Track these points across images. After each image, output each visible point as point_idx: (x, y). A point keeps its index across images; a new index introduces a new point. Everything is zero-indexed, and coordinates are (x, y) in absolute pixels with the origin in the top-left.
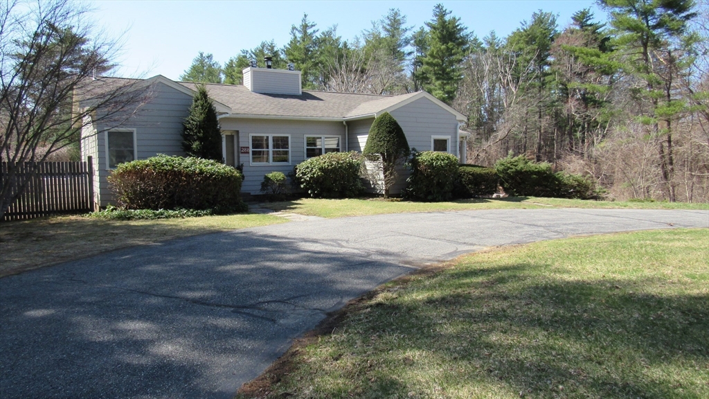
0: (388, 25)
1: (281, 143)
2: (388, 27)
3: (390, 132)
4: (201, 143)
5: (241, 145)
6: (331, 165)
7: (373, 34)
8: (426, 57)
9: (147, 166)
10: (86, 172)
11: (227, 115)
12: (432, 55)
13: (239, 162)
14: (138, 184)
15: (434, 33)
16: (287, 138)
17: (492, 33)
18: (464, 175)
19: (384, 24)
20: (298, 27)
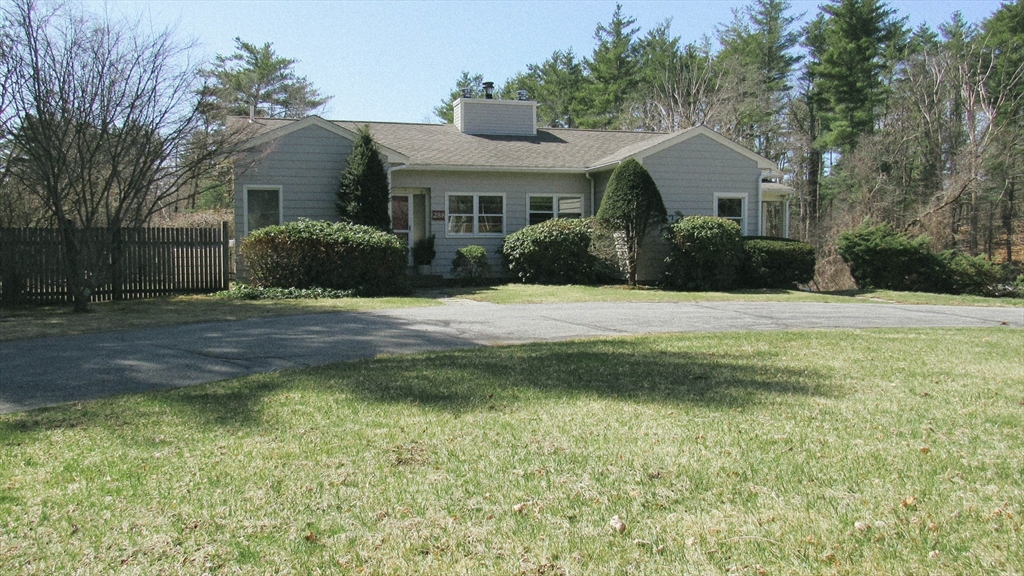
0: (761, 13)
1: (491, 205)
2: (760, 17)
3: (632, 188)
4: (358, 204)
5: (432, 209)
6: (550, 237)
7: (735, 30)
8: (819, 64)
9: (282, 232)
10: (220, 242)
11: (403, 167)
12: (830, 61)
13: (430, 232)
14: (270, 256)
15: (836, 22)
16: (501, 198)
17: (957, 16)
18: (754, 252)
19: (753, 13)
20: (606, 25)
